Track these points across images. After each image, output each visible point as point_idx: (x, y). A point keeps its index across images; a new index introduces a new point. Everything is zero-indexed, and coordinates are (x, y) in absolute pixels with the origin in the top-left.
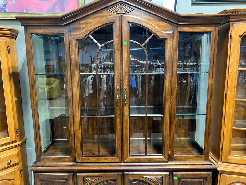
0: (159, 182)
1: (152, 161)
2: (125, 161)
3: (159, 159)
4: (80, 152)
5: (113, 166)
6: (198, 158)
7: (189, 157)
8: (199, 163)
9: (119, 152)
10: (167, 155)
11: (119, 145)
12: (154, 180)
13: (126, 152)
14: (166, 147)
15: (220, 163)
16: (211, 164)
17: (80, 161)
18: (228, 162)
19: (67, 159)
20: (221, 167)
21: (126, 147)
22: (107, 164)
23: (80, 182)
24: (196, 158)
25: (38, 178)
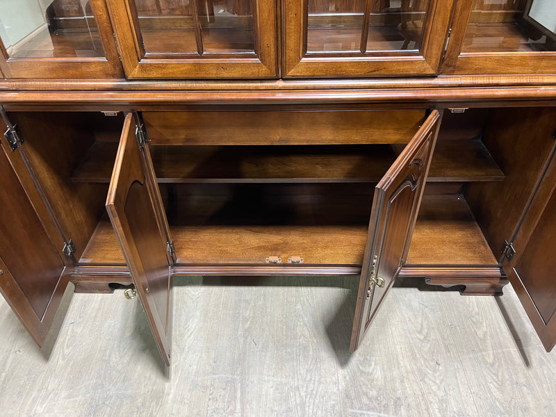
1: (383, 72)
2: (290, 73)
3: (407, 67)
4: (130, 41)
5: (249, 90)
6: (544, 63)
7: (510, 58)
8: (540, 80)
9: (267, 39)
10: (435, 52)
11: (266, 14)
13: (292, 41)
14: (440, 19)
17: (135, 72)
19: (93, 69)
21: (293, 23)
22: (228, 85)
24: (535, 62)
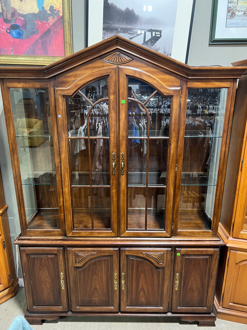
0: (159, 259)
1: (153, 236)
2: (122, 236)
3: (160, 234)
4: (70, 225)
5: (108, 240)
6: (205, 234)
7: (194, 232)
8: (205, 239)
9: (115, 226)
10: (169, 230)
11: (115, 219)
12: (154, 257)
13: (123, 226)
14: (169, 221)
15: (230, 238)
16: (219, 240)
17: (70, 235)
18: (240, 237)
19: (56, 233)
20: (231, 242)
21: (123, 221)
22: (101, 239)
23: (71, 258)
24: (203, 233)
25: (24, 253)
